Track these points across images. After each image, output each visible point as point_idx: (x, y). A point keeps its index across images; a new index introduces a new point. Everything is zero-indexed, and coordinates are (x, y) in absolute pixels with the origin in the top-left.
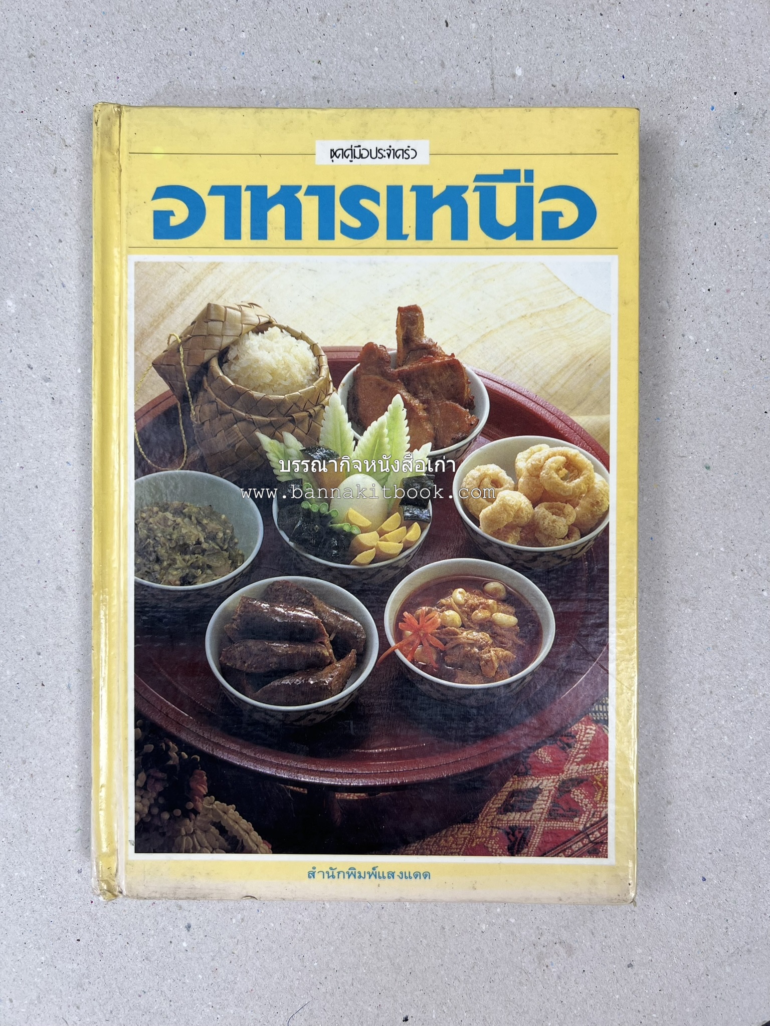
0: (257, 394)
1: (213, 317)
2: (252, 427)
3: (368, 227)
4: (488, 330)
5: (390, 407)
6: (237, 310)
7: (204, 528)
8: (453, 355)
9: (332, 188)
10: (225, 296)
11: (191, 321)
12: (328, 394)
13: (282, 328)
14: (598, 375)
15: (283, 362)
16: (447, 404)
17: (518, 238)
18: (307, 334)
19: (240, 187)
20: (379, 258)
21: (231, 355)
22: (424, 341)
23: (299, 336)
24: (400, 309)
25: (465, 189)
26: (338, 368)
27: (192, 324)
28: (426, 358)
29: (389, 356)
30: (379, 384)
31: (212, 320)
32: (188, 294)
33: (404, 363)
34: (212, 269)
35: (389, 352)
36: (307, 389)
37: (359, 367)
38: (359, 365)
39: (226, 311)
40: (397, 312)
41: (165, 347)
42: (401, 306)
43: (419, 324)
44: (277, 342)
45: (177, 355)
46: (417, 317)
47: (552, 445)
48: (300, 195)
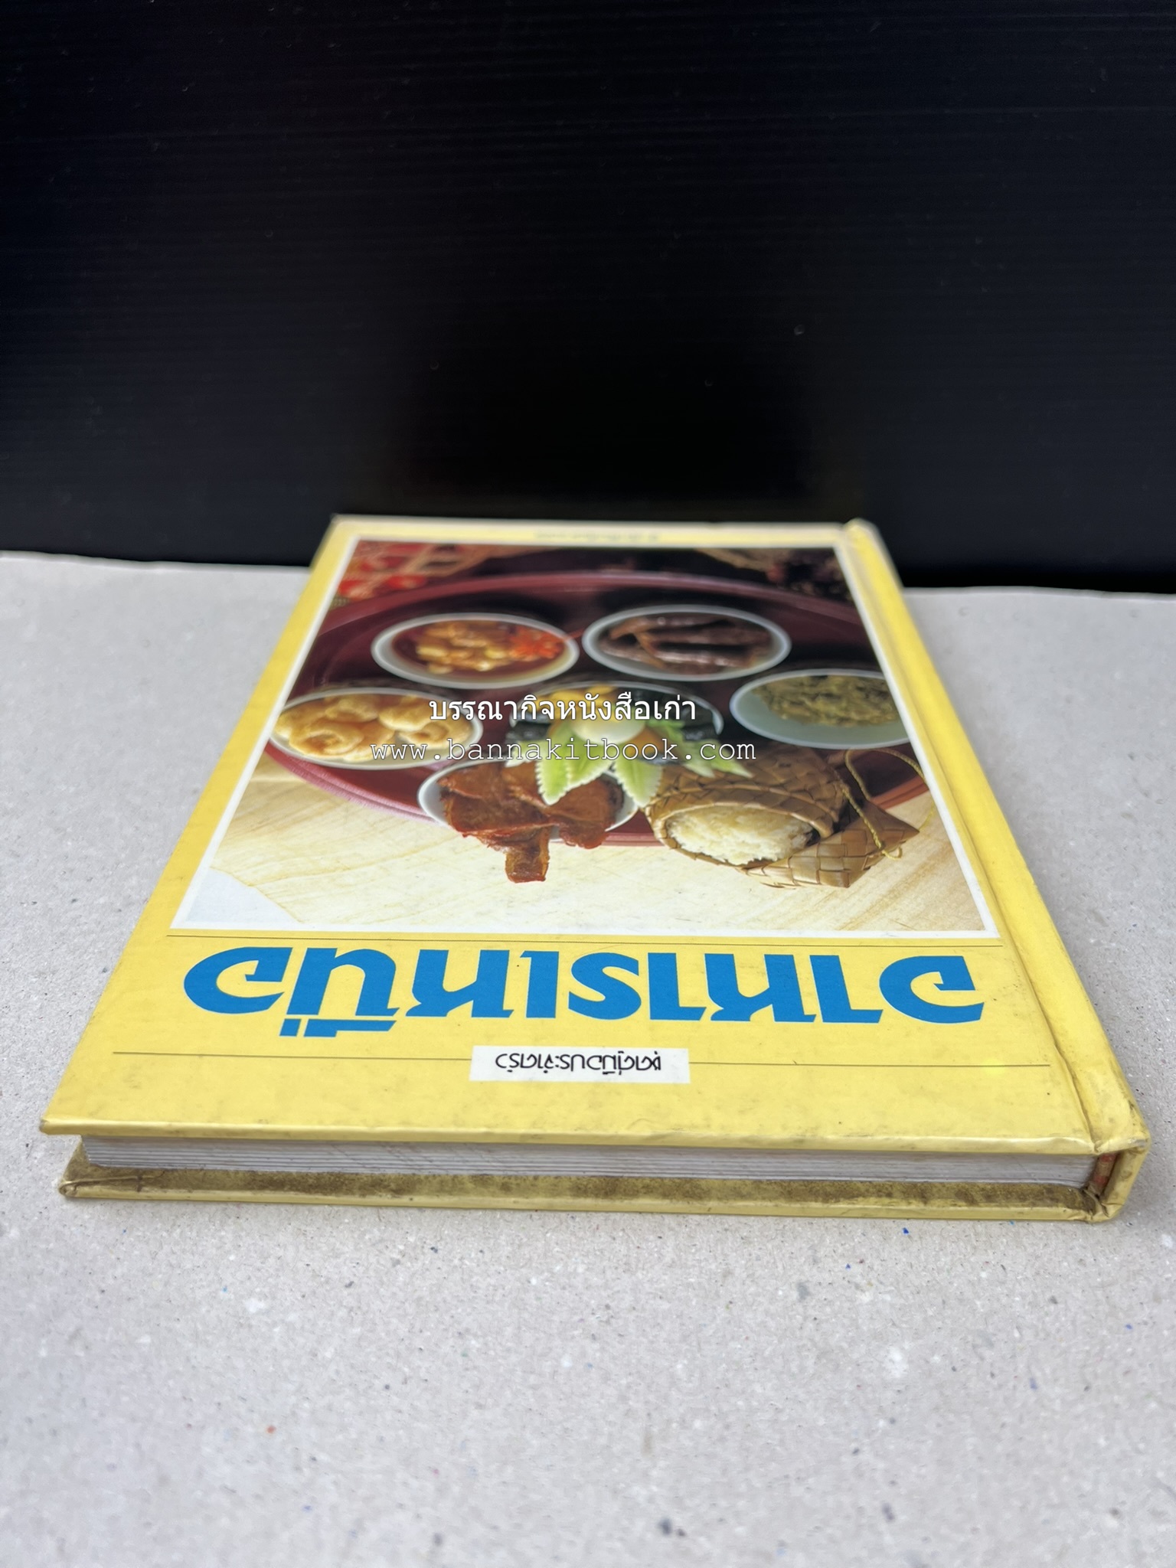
0: (757, 806)
1: (839, 874)
2: (758, 780)
3: (589, 969)
4: (407, 857)
5: (562, 794)
6: (801, 881)
7: (808, 709)
8: (465, 836)
9: (655, 1015)
10: (821, 896)
11: (870, 870)
12: (654, 806)
13: (727, 863)
14: (252, 813)
15: (722, 833)
16: (480, 794)
17: (334, 951)
18: (688, 858)
19: (825, 1020)
20: (572, 931)
21: (801, 840)
22: (507, 849)
23: (701, 855)
24: (542, 879)
25: (413, 1012)
26: (639, 828)
27: (869, 868)
28: (506, 834)
29: (560, 837)
30: (577, 813)
31: (839, 871)
32: (885, 896)
33: (539, 831)
34: (851, 923)
35: (560, 840)
36: (683, 811)
37: (607, 827)
38: (607, 830)
39: (818, 878)
40: (546, 876)
41: (904, 846)
42: (540, 882)
43: (513, 864)
44: (732, 851)
45: (883, 839)
46: (515, 871)
47: (341, 761)
48: (713, 1008)
